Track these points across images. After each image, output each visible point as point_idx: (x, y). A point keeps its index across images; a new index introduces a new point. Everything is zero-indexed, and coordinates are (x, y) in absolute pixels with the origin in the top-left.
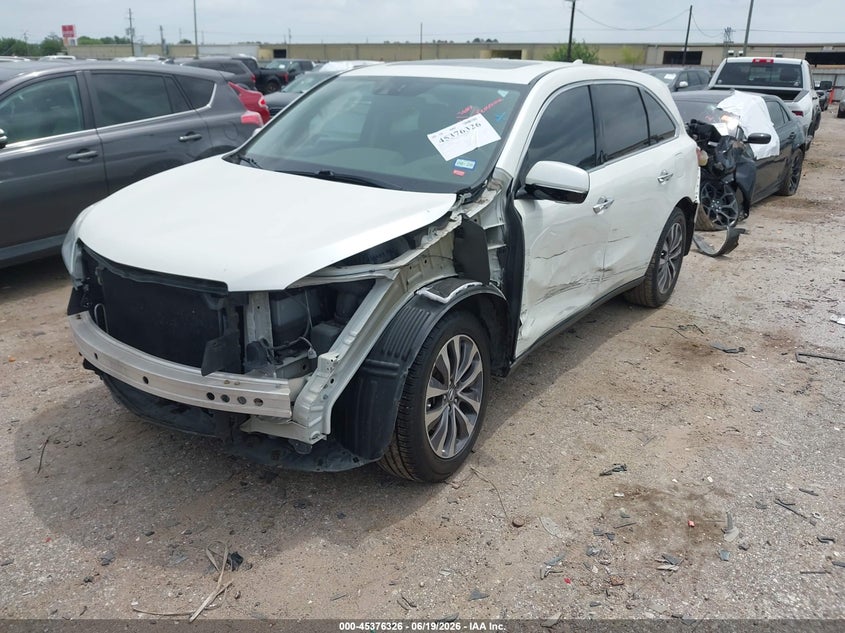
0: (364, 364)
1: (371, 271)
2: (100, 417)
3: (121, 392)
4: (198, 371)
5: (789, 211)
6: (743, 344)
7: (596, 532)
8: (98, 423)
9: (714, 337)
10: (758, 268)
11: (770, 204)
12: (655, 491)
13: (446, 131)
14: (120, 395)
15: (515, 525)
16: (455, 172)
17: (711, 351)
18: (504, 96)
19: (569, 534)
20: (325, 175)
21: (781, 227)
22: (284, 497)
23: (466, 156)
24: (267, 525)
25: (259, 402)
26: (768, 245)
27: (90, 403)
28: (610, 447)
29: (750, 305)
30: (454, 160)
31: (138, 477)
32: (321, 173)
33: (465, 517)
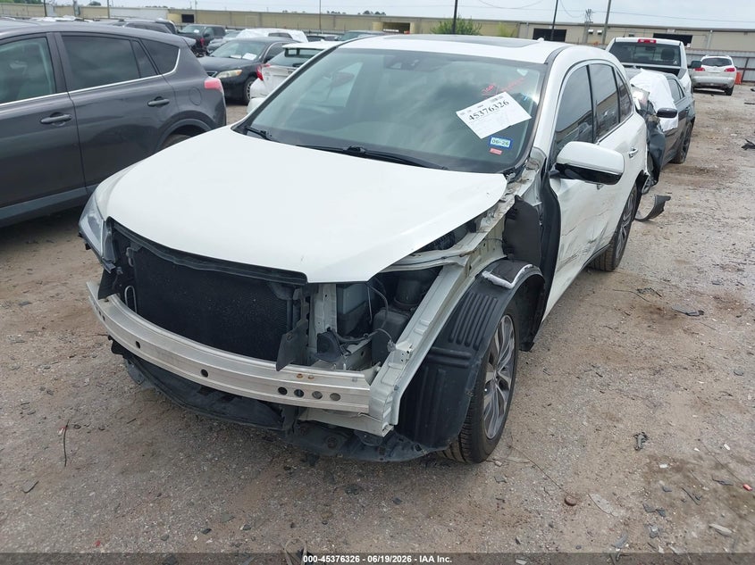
0: (429, 352)
1: (444, 258)
2: (116, 396)
3: (156, 378)
4: (273, 365)
5: (686, 177)
6: (701, 307)
7: (647, 509)
8: (115, 404)
9: (670, 301)
10: (684, 233)
11: (667, 170)
12: (682, 461)
13: (474, 109)
14: (156, 382)
15: (569, 504)
16: (492, 150)
17: (675, 315)
18: (524, 75)
19: (623, 512)
20: (354, 152)
21: (687, 193)
22: (333, 481)
23: (500, 135)
24: (326, 515)
25: (336, 397)
26: (683, 210)
27: (100, 380)
28: (624, 416)
29: (690, 269)
30: (489, 138)
31: (175, 465)
32: (350, 148)
33: (519, 497)
